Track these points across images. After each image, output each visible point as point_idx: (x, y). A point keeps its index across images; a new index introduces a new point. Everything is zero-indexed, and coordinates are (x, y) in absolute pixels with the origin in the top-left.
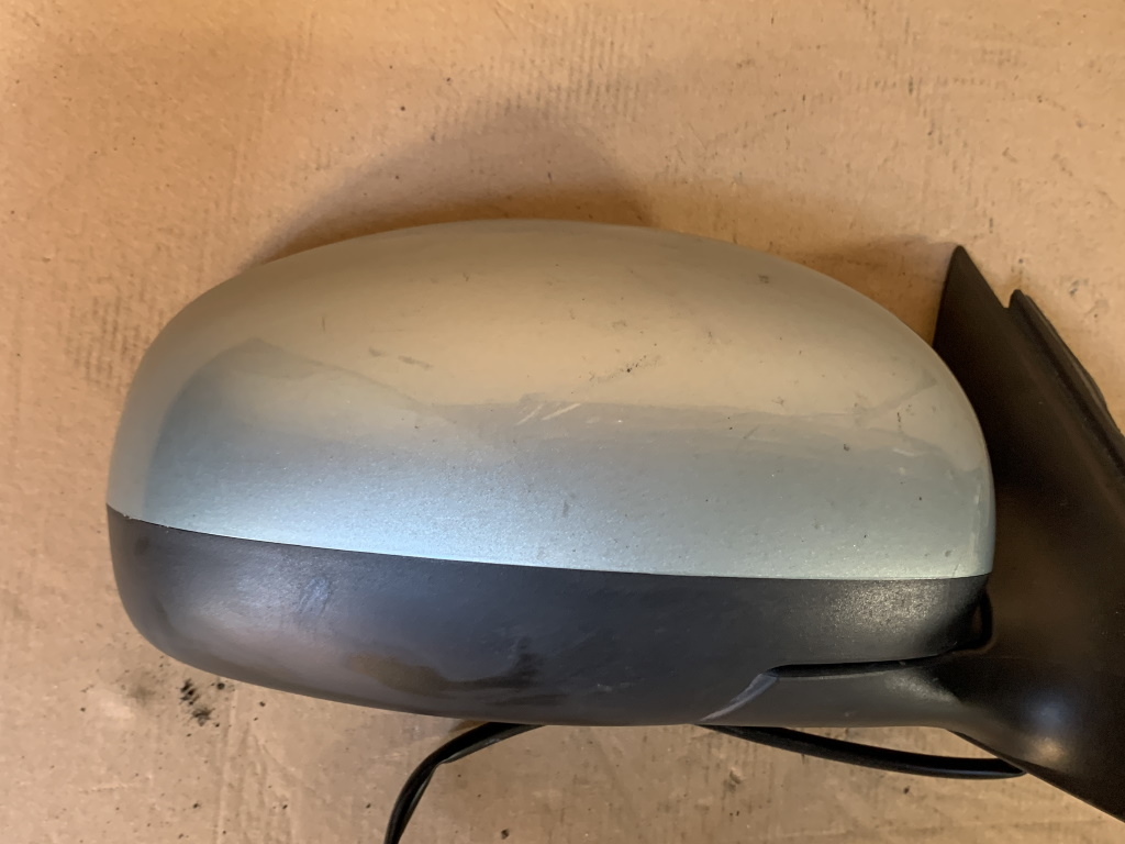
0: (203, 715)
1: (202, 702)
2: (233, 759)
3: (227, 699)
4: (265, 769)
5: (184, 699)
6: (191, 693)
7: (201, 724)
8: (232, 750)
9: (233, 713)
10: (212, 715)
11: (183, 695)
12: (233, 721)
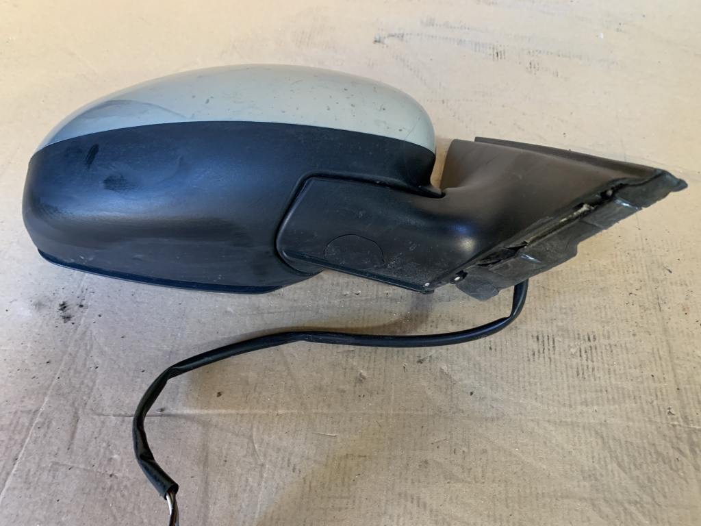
0: (67, 318)
1: (68, 312)
2: (76, 341)
3: (82, 312)
4: (91, 347)
5: (60, 310)
6: (65, 307)
7: (65, 322)
8: (77, 336)
9: (83, 319)
10: (73, 319)
11: (60, 308)
12: (82, 322)
